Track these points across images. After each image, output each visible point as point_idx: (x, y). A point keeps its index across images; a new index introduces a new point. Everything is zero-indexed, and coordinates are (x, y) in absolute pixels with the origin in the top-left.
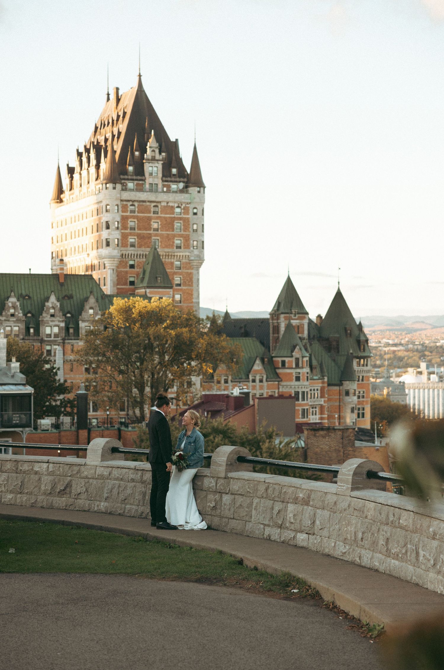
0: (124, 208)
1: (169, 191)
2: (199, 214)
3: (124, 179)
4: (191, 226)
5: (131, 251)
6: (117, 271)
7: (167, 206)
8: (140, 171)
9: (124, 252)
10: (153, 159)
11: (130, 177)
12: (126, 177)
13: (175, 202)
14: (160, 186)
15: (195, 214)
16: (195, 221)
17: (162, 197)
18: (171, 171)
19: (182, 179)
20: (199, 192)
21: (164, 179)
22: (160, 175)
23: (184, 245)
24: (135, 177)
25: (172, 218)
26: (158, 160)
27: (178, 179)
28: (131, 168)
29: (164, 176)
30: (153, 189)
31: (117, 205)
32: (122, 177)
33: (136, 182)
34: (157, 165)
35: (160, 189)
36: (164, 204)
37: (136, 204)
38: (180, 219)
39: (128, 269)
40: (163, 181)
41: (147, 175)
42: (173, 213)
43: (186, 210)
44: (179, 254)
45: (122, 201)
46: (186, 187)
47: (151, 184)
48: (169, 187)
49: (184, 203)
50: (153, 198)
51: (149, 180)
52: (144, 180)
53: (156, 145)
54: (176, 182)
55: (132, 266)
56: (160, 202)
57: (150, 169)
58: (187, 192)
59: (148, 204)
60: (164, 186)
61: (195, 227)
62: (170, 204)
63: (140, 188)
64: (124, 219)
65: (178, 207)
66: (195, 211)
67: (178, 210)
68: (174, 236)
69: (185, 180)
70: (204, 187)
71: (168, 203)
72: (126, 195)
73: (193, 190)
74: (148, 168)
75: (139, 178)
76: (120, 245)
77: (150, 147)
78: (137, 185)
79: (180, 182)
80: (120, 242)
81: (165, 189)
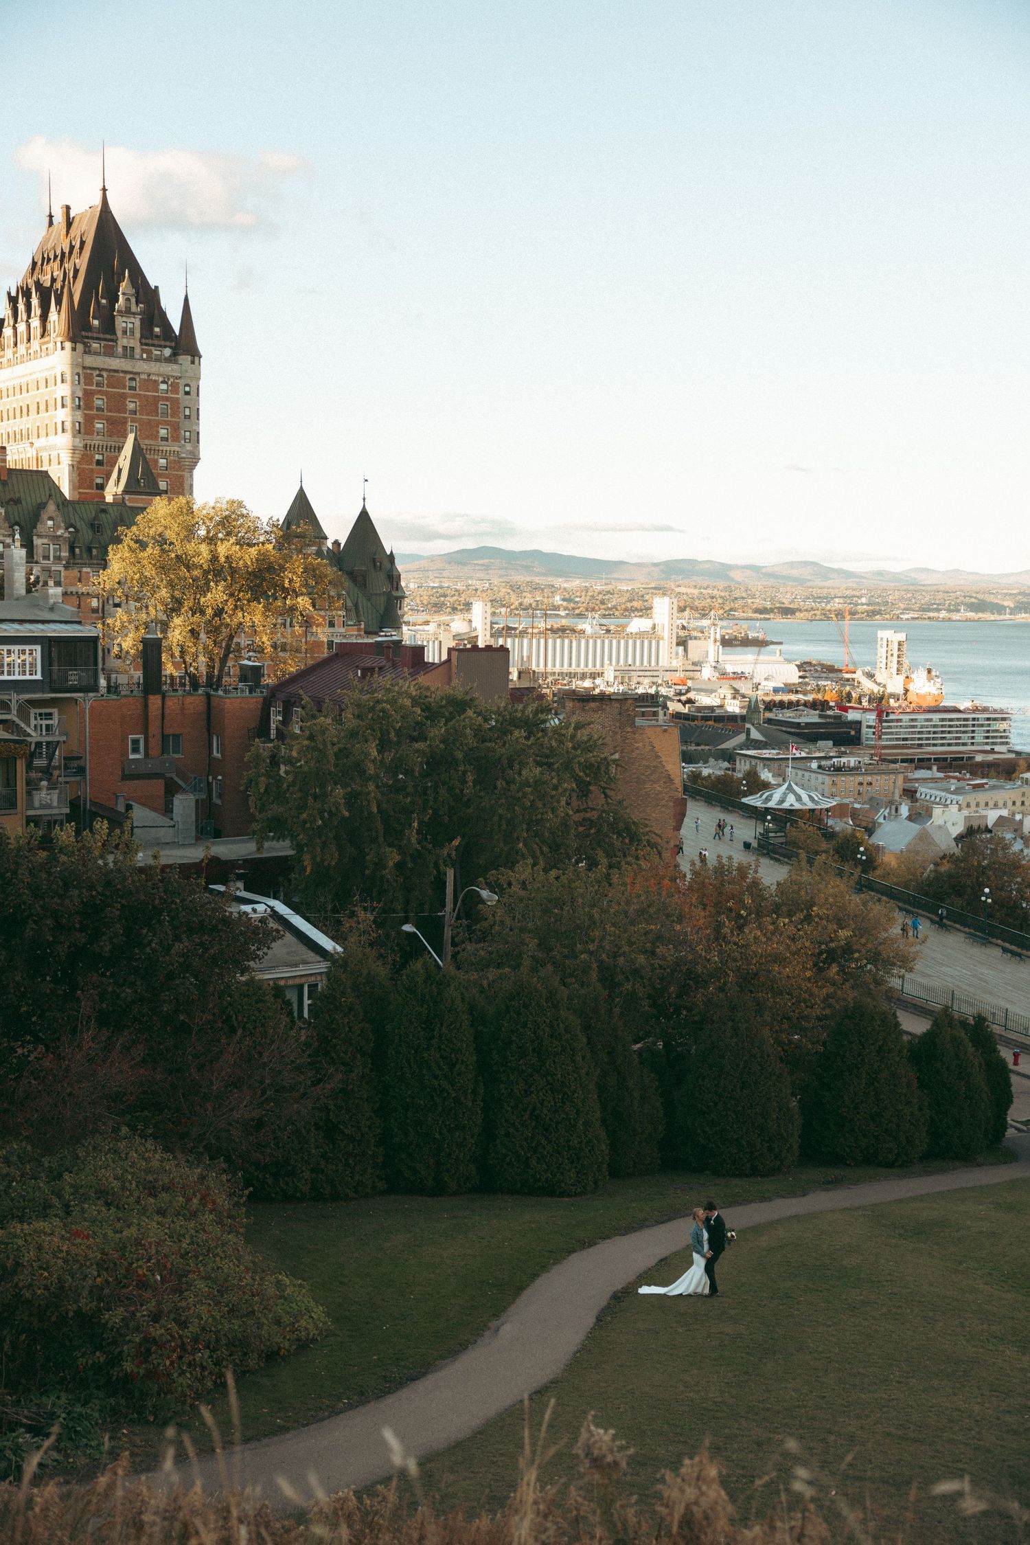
0: (88, 380)
1: (149, 359)
2: (193, 392)
3: (87, 337)
4: (181, 409)
5: (97, 440)
6: (78, 468)
7: (149, 380)
8: (109, 326)
9: (89, 442)
10: (128, 312)
11: (95, 335)
12: (90, 334)
13: (159, 375)
14: (138, 351)
15: (187, 393)
16: (187, 404)
17: (143, 367)
18: (152, 330)
19: (168, 343)
20: (193, 362)
21: (143, 341)
22: (138, 335)
23: (172, 436)
24: (101, 336)
25: (155, 396)
26: (134, 314)
27: (162, 343)
28: (96, 322)
29: (142, 337)
30: (128, 353)
31: (78, 374)
32: (84, 333)
33: (103, 343)
34: (132, 320)
35: (137, 356)
36: (144, 377)
37: (105, 374)
38: (167, 399)
39: (94, 466)
40: (142, 344)
41: (119, 333)
42: (157, 390)
43: (175, 388)
44: (165, 448)
45: (84, 368)
46: (175, 354)
47: (125, 348)
48: (149, 353)
49: (172, 376)
50: (129, 368)
51: (123, 341)
52: (115, 341)
53: (132, 291)
54: (160, 346)
55: (99, 463)
56: (138, 374)
57: (124, 325)
58: (176, 362)
59: (121, 375)
60: (143, 351)
61: (187, 412)
62: (154, 378)
63: (110, 353)
64: (88, 395)
65: (163, 382)
66: (187, 389)
67: (163, 387)
68: (158, 423)
69: (173, 344)
70: (200, 357)
71: (149, 375)
72: (90, 361)
73: (185, 359)
74: (120, 323)
75: (108, 336)
76: (82, 430)
77: (123, 294)
78: (105, 346)
79: (165, 347)
80: (82, 426)
81: (145, 356)
